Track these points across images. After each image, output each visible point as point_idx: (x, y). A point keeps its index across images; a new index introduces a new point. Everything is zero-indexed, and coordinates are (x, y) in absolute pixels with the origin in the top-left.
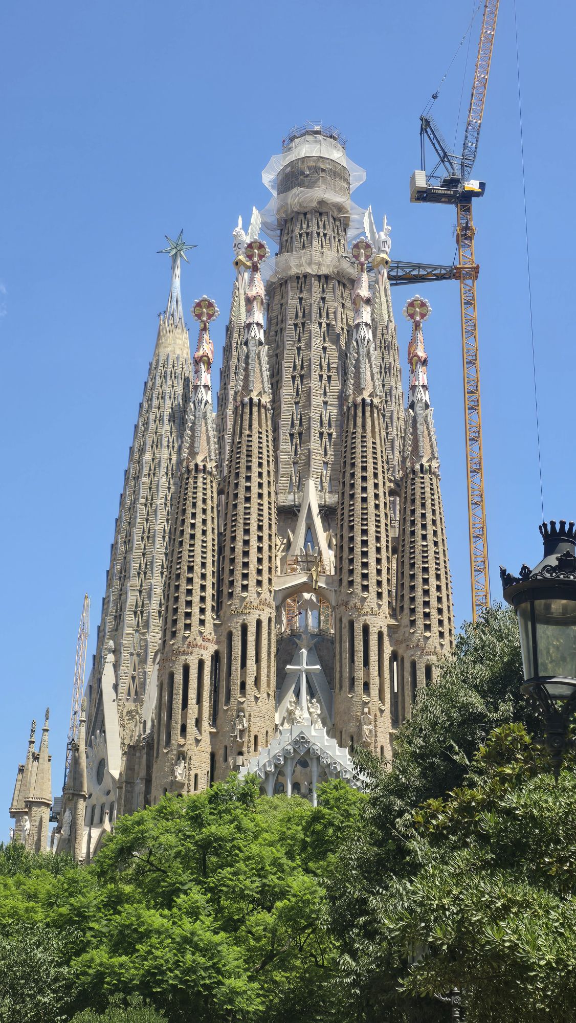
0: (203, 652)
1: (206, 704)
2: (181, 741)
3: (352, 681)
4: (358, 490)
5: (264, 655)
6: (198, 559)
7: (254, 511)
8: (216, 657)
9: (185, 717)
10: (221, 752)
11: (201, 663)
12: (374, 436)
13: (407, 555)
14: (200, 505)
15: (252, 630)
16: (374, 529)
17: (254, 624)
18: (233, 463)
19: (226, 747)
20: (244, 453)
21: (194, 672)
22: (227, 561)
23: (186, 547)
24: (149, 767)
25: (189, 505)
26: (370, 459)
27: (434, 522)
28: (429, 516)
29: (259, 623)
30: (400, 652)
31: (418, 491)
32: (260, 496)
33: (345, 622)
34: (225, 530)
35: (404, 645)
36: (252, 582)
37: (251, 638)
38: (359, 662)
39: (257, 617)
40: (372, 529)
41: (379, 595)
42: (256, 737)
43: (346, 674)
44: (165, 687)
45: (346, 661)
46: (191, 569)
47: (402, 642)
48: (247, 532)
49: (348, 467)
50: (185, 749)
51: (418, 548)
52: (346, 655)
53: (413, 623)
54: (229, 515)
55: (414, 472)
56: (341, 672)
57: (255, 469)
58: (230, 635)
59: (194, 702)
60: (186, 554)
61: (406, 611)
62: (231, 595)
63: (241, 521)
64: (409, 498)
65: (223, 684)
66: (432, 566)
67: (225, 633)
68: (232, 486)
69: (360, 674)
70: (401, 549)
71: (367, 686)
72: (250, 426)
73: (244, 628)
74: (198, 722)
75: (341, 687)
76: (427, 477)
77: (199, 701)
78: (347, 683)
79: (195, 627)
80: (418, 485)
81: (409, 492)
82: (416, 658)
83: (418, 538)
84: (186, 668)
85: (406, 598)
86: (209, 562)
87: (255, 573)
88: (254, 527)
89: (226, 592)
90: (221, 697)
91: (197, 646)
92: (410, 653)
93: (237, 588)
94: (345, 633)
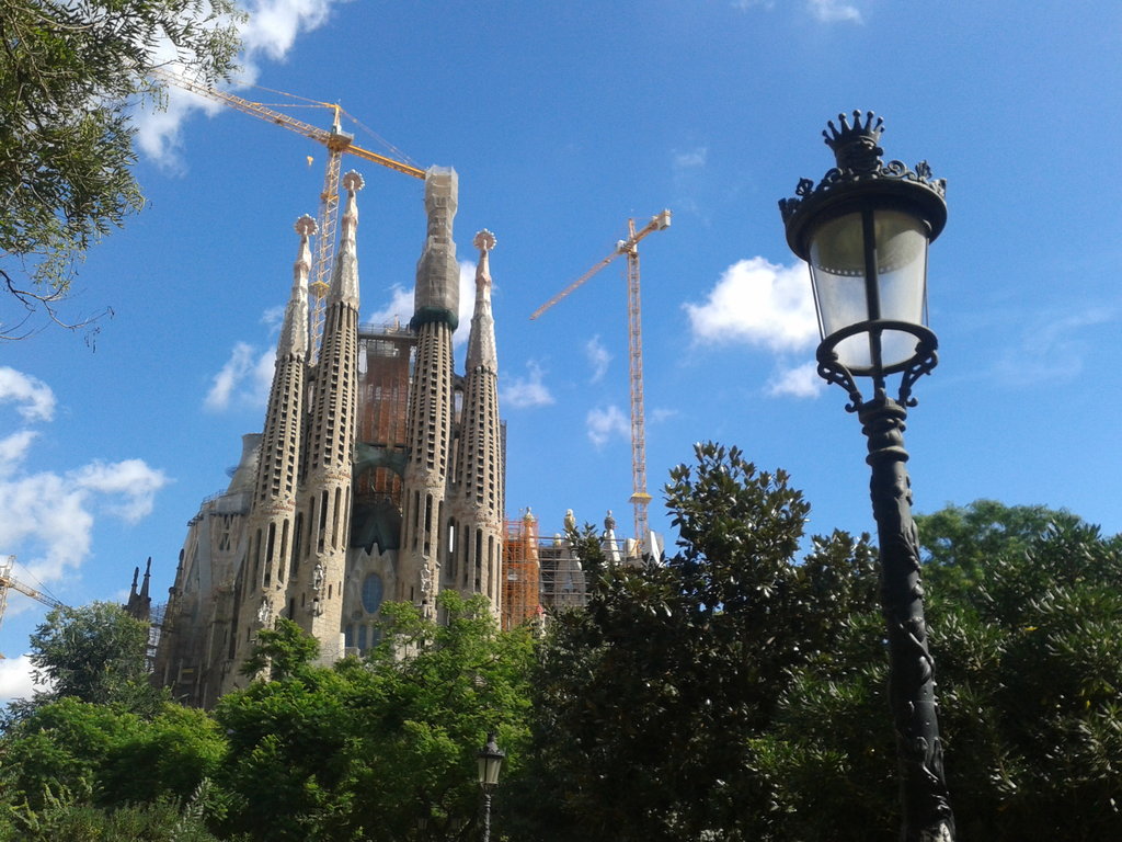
0: (288, 513)
1: (288, 558)
2: (265, 588)
3: (416, 541)
5: (342, 518)
6: (288, 435)
7: (339, 396)
8: (299, 518)
9: (269, 568)
10: (299, 598)
11: (286, 523)
12: (444, 341)
13: (467, 440)
15: (332, 496)
16: (441, 416)
17: (334, 491)
18: (324, 355)
19: (304, 595)
20: (333, 348)
21: (279, 530)
22: (313, 437)
23: (278, 424)
24: (236, 609)
25: (284, 389)
26: (440, 359)
27: (490, 413)
28: (487, 408)
29: (338, 490)
30: (457, 518)
31: (478, 387)
32: (346, 384)
33: (412, 493)
34: (313, 411)
35: (460, 514)
36: (334, 456)
37: (331, 503)
38: (422, 526)
39: (337, 485)
40: (439, 416)
41: (442, 471)
42: (330, 586)
43: (410, 536)
44: (254, 541)
45: (411, 526)
46: (281, 443)
47: (459, 510)
48: (332, 413)
49: (422, 365)
50: (267, 595)
51: (476, 434)
52: (411, 520)
53: (468, 494)
54: (318, 399)
55: (476, 372)
56: (406, 534)
57: (342, 362)
58: (313, 499)
59: (278, 555)
60: (277, 429)
61: (464, 485)
62: (315, 466)
63: (327, 404)
64: (471, 393)
65: (304, 540)
66: (486, 449)
67: (308, 499)
69: (422, 536)
70: (462, 434)
71: (427, 546)
72: (340, 325)
73: (325, 495)
74: (280, 573)
75: (406, 546)
76: (486, 375)
77: (282, 554)
78: (410, 544)
79: (282, 492)
80: (478, 383)
81: (471, 388)
82: (469, 524)
83: (477, 426)
84: (273, 527)
85: (465, 474)
86: (298, 437)
87: (337, 448)
88: (338, 410)
89: (311, 464)
90: (303, 553)
91: (283, 508)
92: (464, 519)
93: (321, 461)
94: (412, 501)
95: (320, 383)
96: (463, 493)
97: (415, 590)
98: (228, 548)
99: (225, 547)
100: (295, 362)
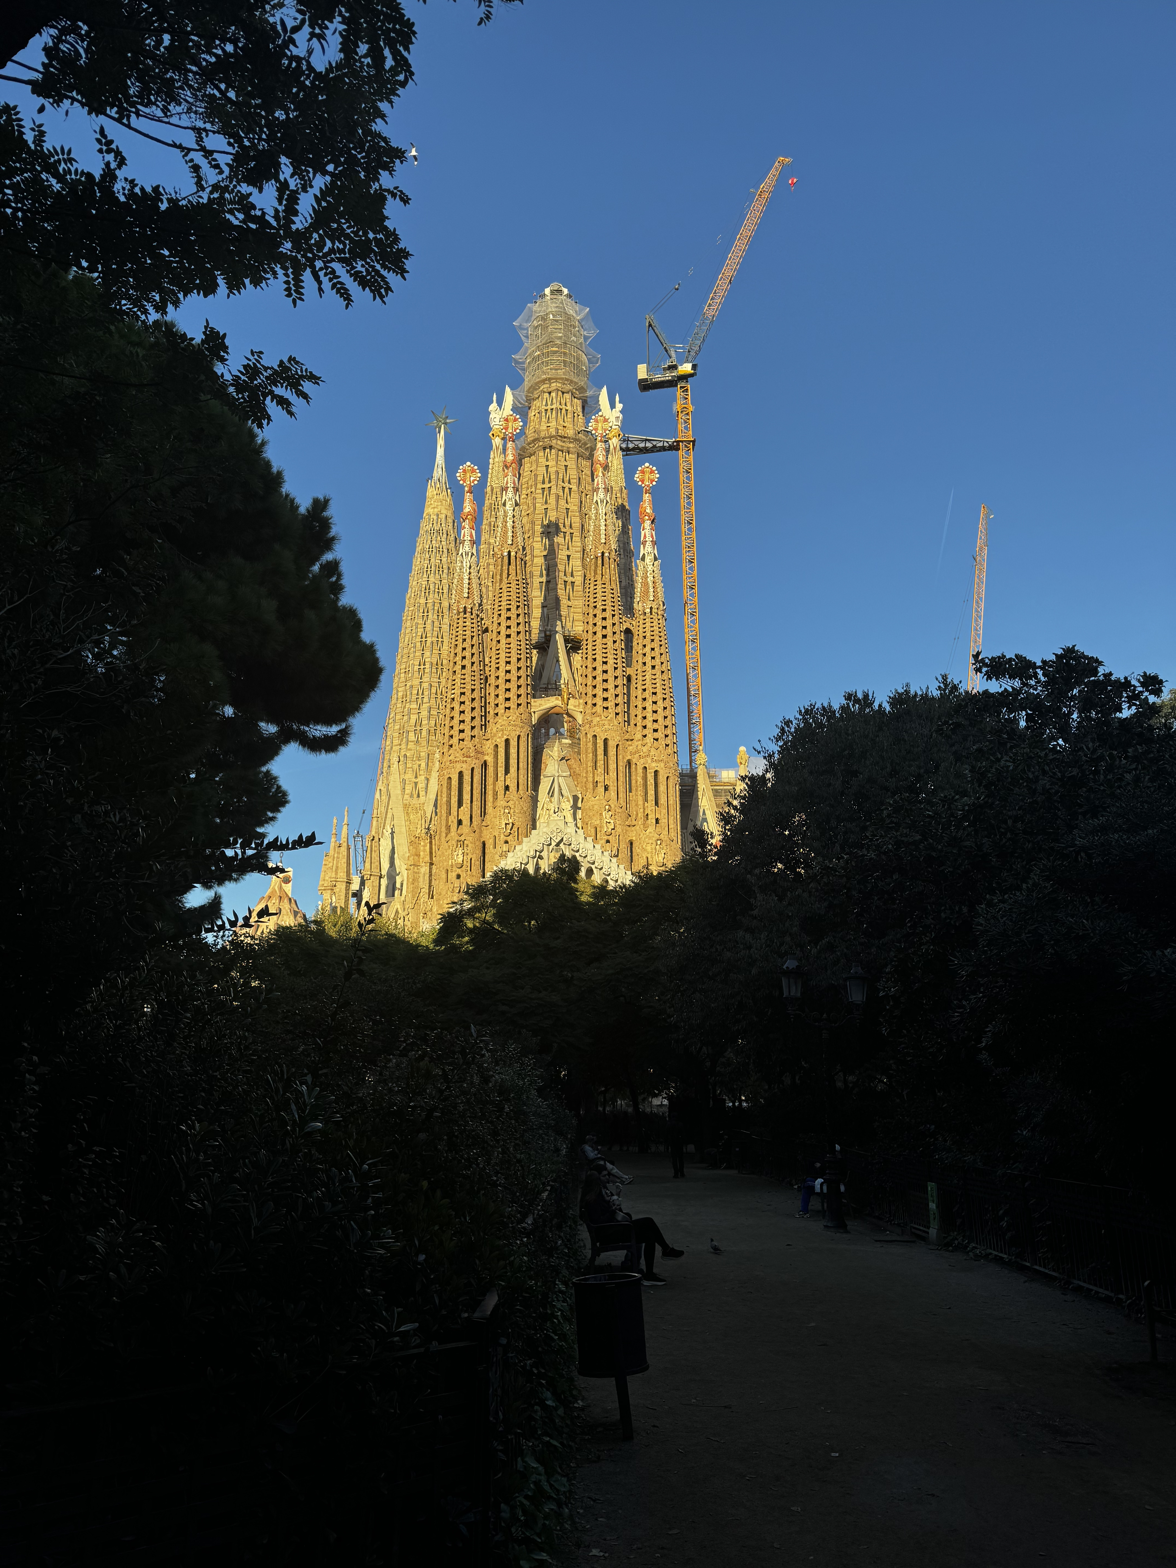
1: (477, 804)
2: (459, 832)
3: (596, 784)
7: (514, 646)
8: (485, 766)
9: (461, 814)
10: (491, 841)
11: (472, 770)
13: (639, 682)
15: (513, 743)
17: (515, 739)
19: (495, 837)
20: (504, 598)
21: (467, 778)
22: (492, 688)
24: (432, 854)
26: (609, 603)
29: (519, 738)
30: (634, 761)
31: (648, 629)
32: (518, 633)
33: (590, 736)
35: (637, 755)
36: (513, 705)
37: (513, 751)
38: (600, 770)
39: (518, 733)
40: (611, 661)
41: (617, 715)
42: (518, 829)
43: (590, 779)
45: (590, 768)
47: (636, 753)
50: (462, 838)
51: (648, 677)
52: (590, 764)
53: (644, 737)
55: (645, 613)
56: (586, 777)
57: (514, 611)
58: (496, 747)
59: (468, 801)
61: (639, 728)
62: (496, 715)
63: (503, 655)
65: (491, 787)
66: (659, 690)
67: (492, 747)
68: (495, 624)
69: (602, 779)
70: (634, 677)
71: (607, 788)
73: (507, 741)
74: (472, 818)
75: (587, 790)
77: (472, 801)
78: (591, 786)
80: (648, 625)
82: (647, 765)
83: (648, 667)
84: (461, 774)
87: (516, 697)
88: (514, 660)
89: (492, 713)
90: (490, 798)
91: (469, 757)
92: (642, 761)
93: (501, 710)
94: (590, 745)
95: (495, 632)
96: (639, 736)
97: (598, 829)
98: (418, 796)
99: (415, 796)
100: (468, 615)
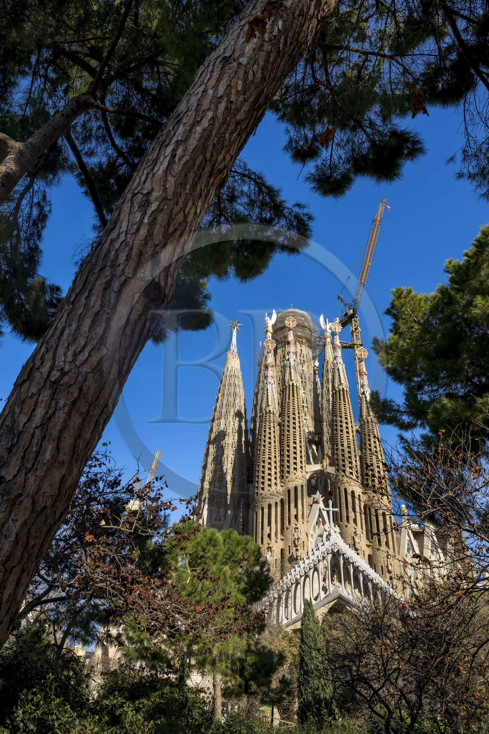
0: (276, 498)
1: (279, 524)
2: (269, 541)
3: (348, 518)
4: (344, 428)
6: (273, 454)
7: (298, 433)
8: (283, 501)
10: (287, 549)
11: (276, 503)
14: (272, 429)
15: (299, 489)
17: (300, 487)
19: (290, 546)
21: (273, 508)
23: (267, 448)
25: (267, 428)
29: (302, 486)
32: (300, 427)
33: (342, 489)
36: (298, 467)
37: (299, 494)
38: (350, 509)
39: (302, 484)
41: (357, 477)
42: (303, 542)
43: (345, 514)
44: (259, 515)
46: (270, 458)
48: (295, 443)
50: (271, 546)
55: (368, 422)
58: (289, 491)
60: (267, 451)
62: (288, 472)
63: (292, 438)
65: (287, 515)
67: (287, 490)
68: (286, 422)
69: (352, 515)
71: (355, 520)
72: (293, 395)
73: (296, 488)
74: (276, 533)
77: (276, 522)
78: (345, 519)
79: (273, 486)
84: (270, 506)
86: (277, 455)
88: (298, 441)
89: (286, 471)
90: (286, 522)
91: (274, 495)
93: (292, 469)
94: (343, 494)
